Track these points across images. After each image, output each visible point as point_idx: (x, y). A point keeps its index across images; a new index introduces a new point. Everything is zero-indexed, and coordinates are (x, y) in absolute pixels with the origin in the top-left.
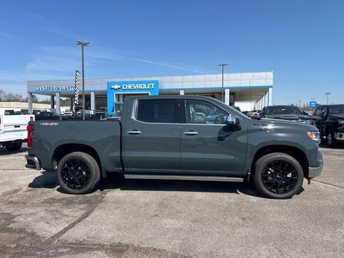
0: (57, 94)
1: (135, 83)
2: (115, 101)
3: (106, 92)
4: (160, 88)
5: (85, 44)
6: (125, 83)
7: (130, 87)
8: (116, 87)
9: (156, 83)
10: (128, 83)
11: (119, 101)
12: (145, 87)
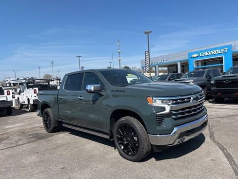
0: (157, 66)
1: (210, 50)
2: (195, 66)
3: (188, 60)
4: (234, 51)
5: (150, 32)
6: (202, 51)
7: (206, 54)
8: (195, 56)
9: (230, 47)
10: (204, 51)
11: (198, 66)
12: (219, 51)
